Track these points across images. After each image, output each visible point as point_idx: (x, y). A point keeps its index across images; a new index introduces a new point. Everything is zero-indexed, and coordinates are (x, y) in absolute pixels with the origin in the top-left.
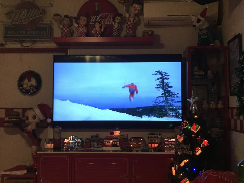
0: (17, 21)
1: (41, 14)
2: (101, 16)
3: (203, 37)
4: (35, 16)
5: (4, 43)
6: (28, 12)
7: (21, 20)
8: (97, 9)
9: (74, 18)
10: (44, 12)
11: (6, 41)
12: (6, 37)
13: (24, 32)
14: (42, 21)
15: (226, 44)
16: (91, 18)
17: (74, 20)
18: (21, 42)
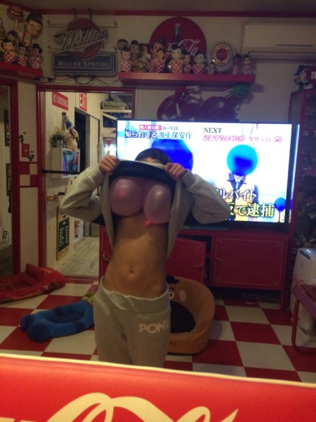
0: (70, 47)
1: (101, 38)
2: (182, 44)
4: (94, 40)
5: (53, 77)
6: (84, 35)
7: (75, 45)
8: (177, 33)
9: (146, 45)
10: (105, 35)
11: (55, 76)
13: (79, 64)
14: (103, 48)
16: (168, 46)
17: (146, 48)
18: (76, 77)
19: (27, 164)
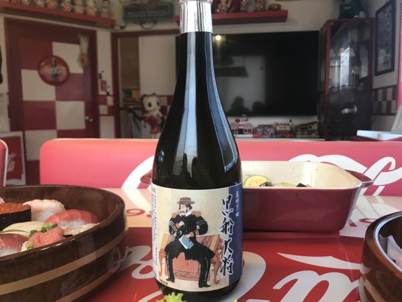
3: (346, 8)
5: (124, 25)
12: (127, 19)
15: (373, 15)
18: (141, 23)
19: (105, 97)
